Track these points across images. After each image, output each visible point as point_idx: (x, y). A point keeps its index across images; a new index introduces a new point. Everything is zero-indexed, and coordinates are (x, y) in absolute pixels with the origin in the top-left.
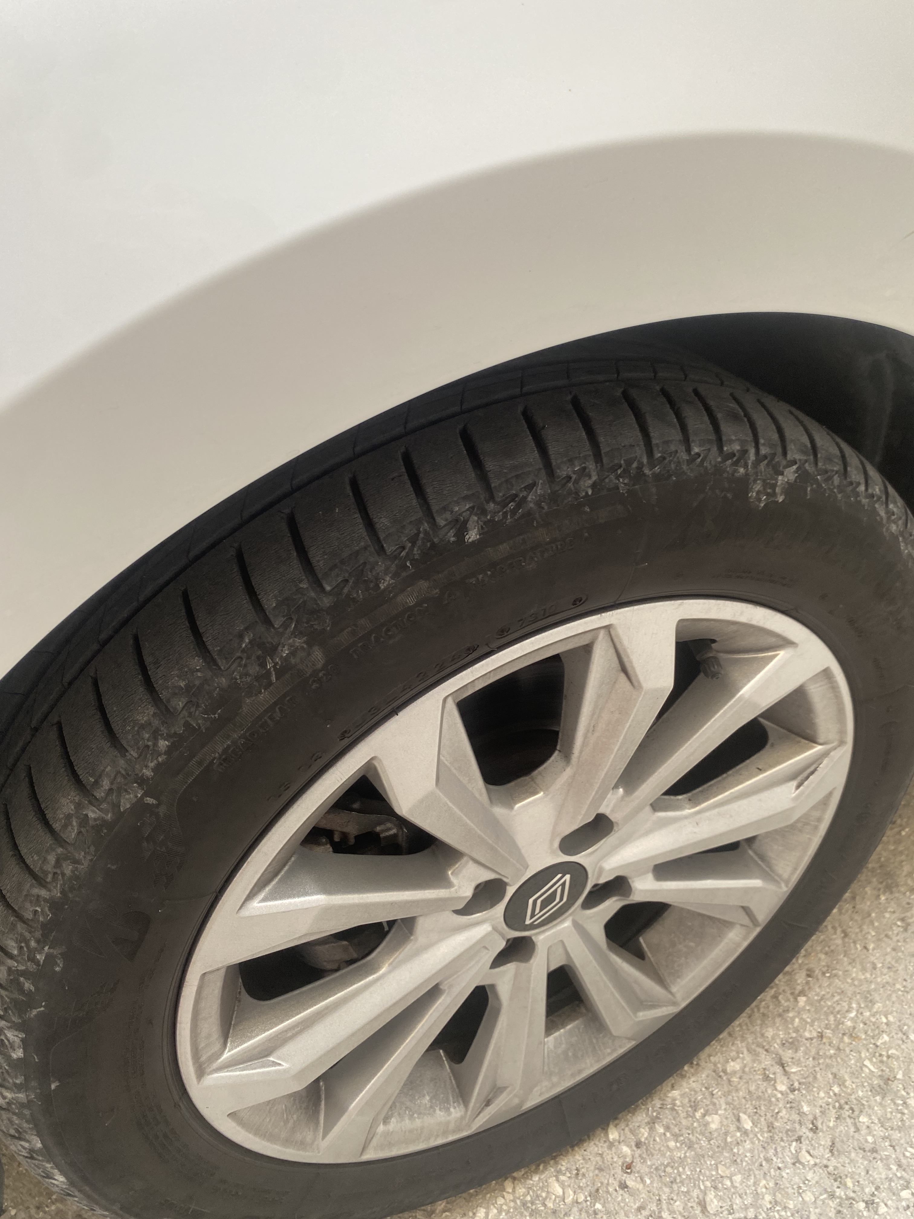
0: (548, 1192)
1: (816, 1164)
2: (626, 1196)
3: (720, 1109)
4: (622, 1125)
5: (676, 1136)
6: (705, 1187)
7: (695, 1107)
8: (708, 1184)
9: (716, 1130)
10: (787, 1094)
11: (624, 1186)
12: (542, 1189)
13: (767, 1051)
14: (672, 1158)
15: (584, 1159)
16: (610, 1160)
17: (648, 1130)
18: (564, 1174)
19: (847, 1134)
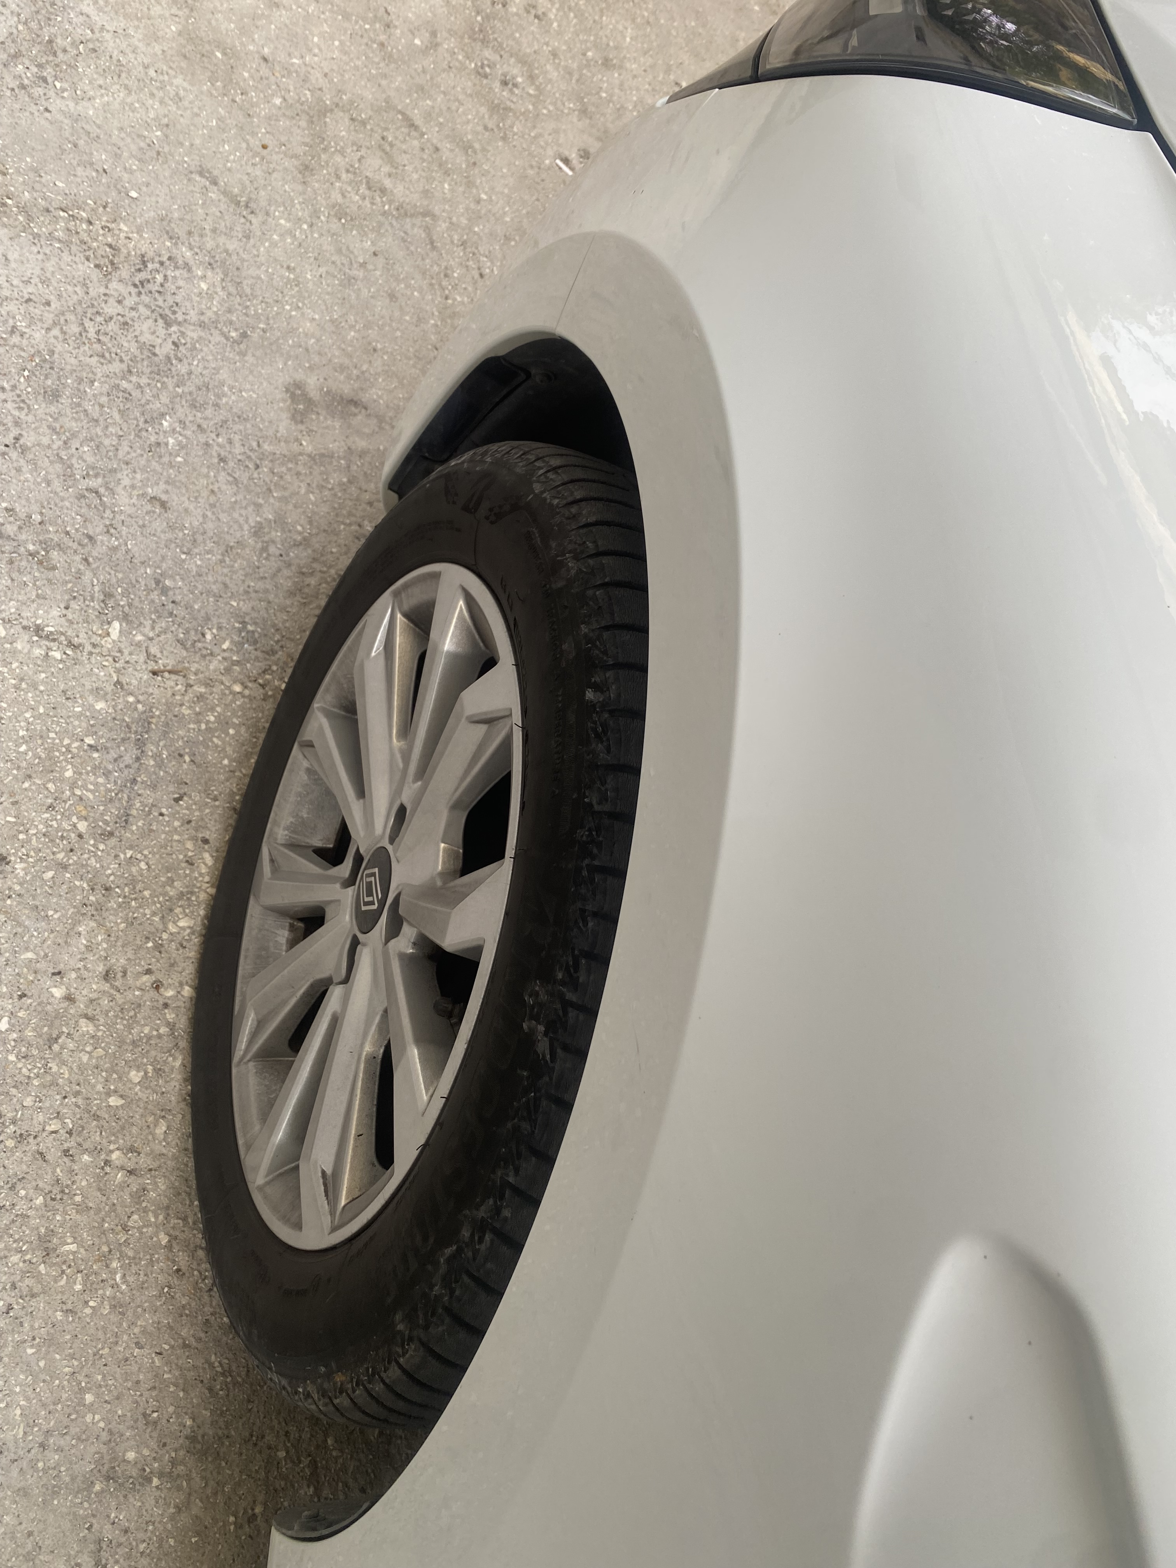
0: (187, 915)
1: (44, 1130)
2: (140, 970)
3: (140, 1090)
4: (188, 1005)
5: (149, 1038)
6: (100, 1030)
7: (158, 1071)
8: (100, 1034)
9: (129, 1073)
10: (107, 1155)
11: (149, 972)
12: (192, 912)
13: (150, 1170)
14: (138, 1023)
15: (188, 957)
16: (173, 976)
17: (171, 1020)
18: (188, 935)
19: (41, 1177)
